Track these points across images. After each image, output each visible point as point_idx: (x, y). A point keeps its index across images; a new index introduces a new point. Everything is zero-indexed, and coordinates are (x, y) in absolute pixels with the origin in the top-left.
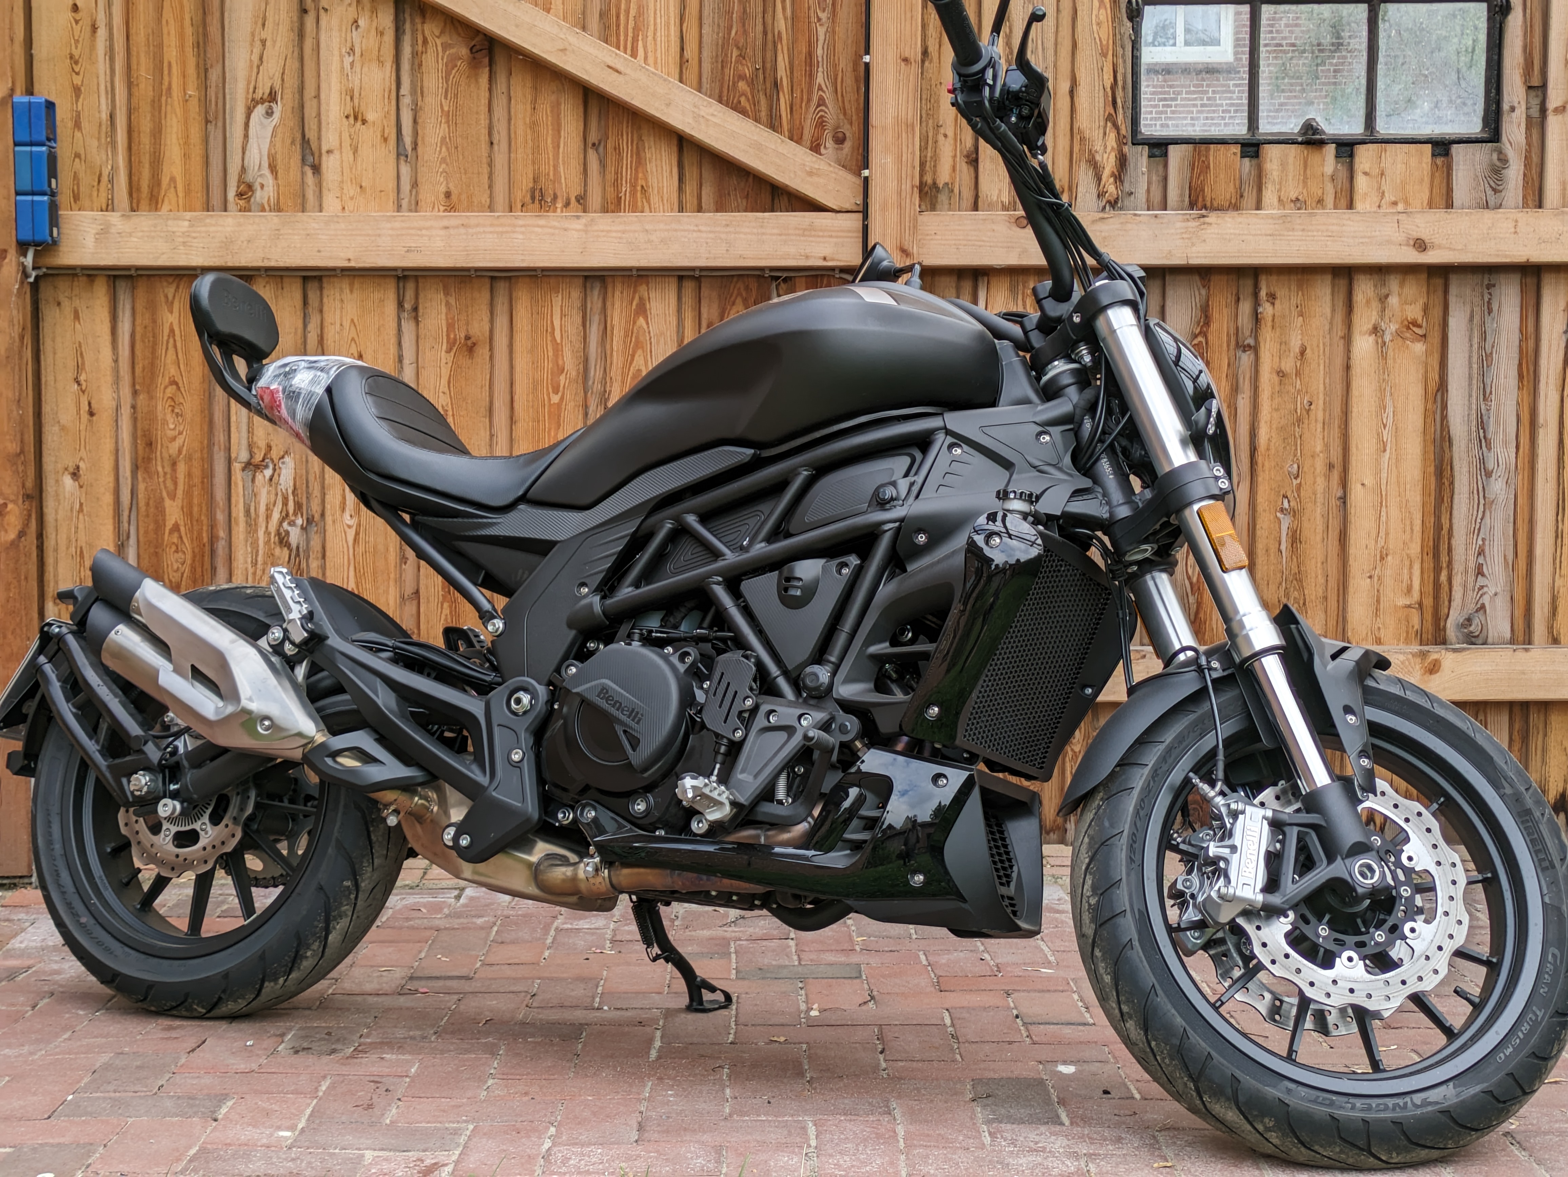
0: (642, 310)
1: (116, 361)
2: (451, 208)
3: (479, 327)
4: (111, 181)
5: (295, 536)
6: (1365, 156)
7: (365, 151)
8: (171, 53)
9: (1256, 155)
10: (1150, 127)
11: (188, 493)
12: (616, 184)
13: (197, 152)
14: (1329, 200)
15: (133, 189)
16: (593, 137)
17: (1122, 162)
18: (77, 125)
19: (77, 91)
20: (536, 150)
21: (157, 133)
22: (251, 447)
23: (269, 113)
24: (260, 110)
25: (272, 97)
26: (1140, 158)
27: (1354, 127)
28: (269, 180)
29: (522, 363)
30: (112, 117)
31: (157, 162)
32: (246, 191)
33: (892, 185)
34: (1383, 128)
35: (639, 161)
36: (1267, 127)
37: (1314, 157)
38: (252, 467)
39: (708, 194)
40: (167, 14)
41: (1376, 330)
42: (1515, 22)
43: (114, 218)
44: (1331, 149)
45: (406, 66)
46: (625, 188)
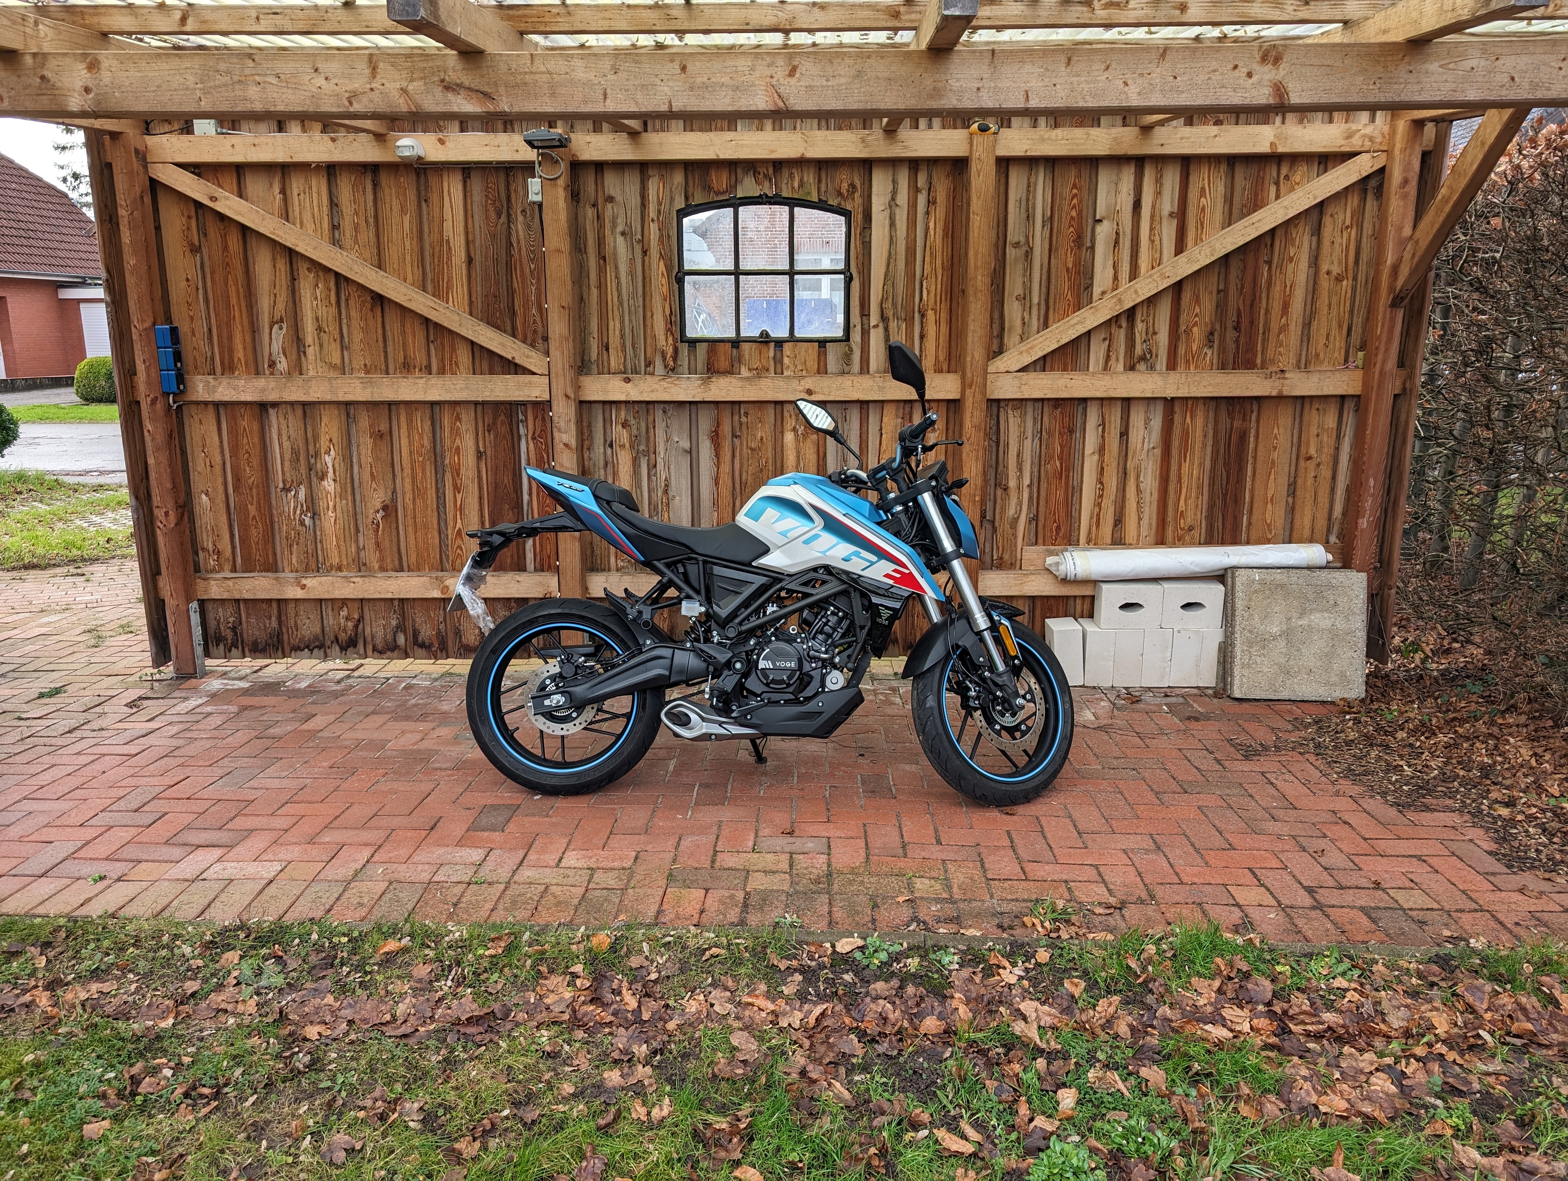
0: (458, 418)
1: (221, 442)
2: (367, 372)
3: (384, 427)
4: (213, 359)
5: (307, 521)
6: (787, 348)
7: (325, 346)
8: (234, 301)
9: (738, 347)
10: (690, 333)
11: (259, 503)
12: (443, 360)
13: (249, 346)
14: (772, 369)
15: (222, 363)
16: (432, 338)
17: (676, 350)
18: (193, 334)
19: (192, 318)
20: (404, 345)
21: (230, 337)
22: (284, 481)
23: (281, 328)
24: (276, 327)
25: (282, 321)
26: (684, 349)
27: (784, 333)
28: (283, 359)
29: (404, 442)
30: (210, 330)
31: (231, 351)
32: (272, 364)
33: (560, 366)
34: (798, 334)
35: (453, 350)
36: (743, 334)
37: (764, 348)
38: (287, 490)
39: (485, 366)
40: (230, 282)
41: (794, 430)
42: (856, 285)
43: (210, 378)
44: (772, 345)
45: (343, 305)
46: (447, 363)
